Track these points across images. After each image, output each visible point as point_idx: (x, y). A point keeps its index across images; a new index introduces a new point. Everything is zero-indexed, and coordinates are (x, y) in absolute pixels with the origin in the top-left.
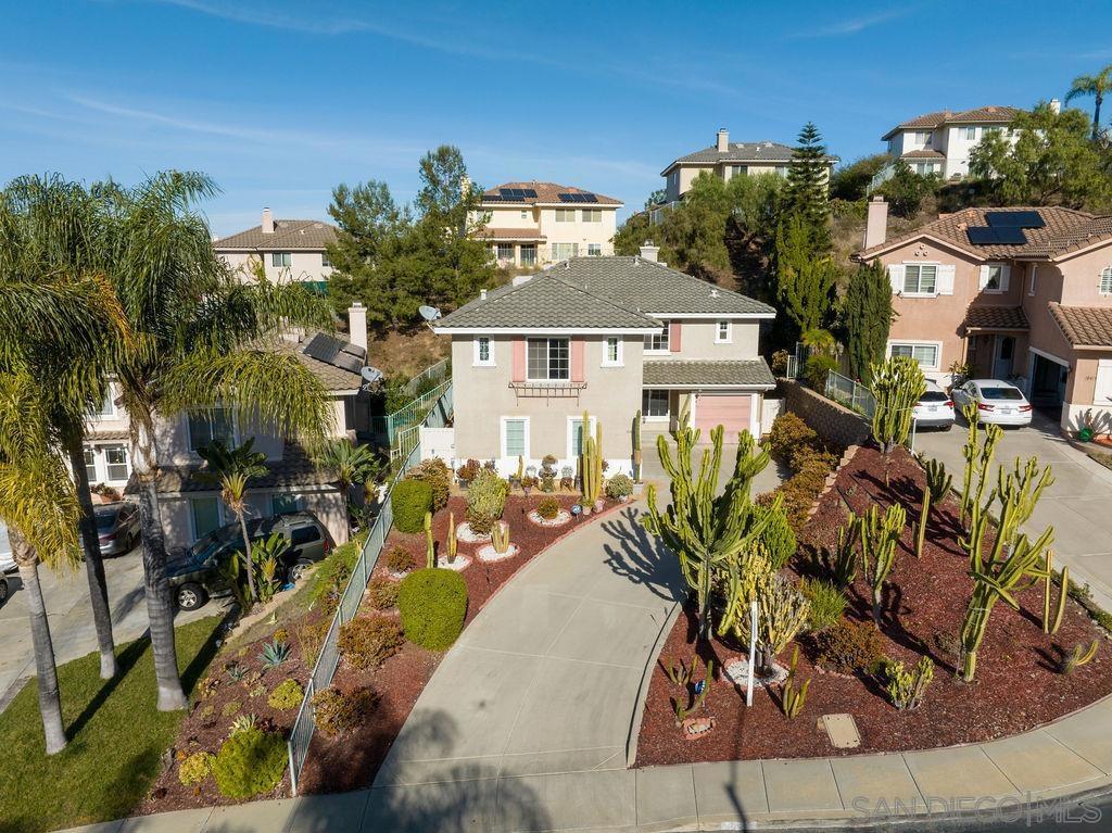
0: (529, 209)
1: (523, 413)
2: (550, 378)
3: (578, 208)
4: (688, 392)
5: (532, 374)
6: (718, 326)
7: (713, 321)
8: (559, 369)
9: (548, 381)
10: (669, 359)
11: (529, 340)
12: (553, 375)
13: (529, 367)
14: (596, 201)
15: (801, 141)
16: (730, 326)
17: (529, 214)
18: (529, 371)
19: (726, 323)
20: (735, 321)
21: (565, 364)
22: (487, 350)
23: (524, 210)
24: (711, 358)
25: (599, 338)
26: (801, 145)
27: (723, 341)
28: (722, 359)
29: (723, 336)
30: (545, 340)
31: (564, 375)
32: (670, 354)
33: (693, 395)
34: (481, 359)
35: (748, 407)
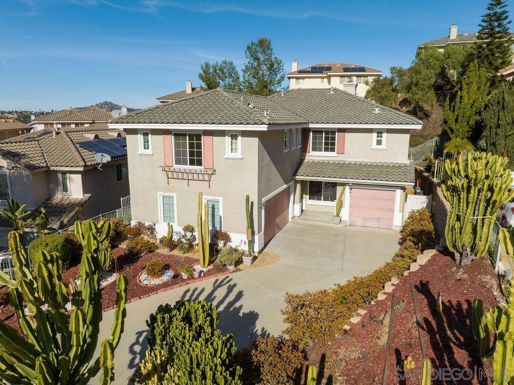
0: (325, 77)
1: (173, 191)
2: (190, 165)
3: (354, 75)
4: (344, 184)
5: (178, 162)
6: (375, 135)
7: (371, 131)
8: (197, 158)
9: (188, 167)
10: (335, 159)
11: (175, 135)
12: (192, 163)
13: (175, 156)
14: (365, 71)
15: (489, 9)
16: (384, 135)
17: (326, 80)
18: (176, 159)
19: (382, 133)
20: (389, 131)
21: (199, 154)
22: (148, 142)
23: (323, 78)
24: (368, 160)
25: (222, 133)
26: (489, 12)
27: (379, 147)
28: (378, 161)
29: (379, 142)
30: (185, 135)
31: (199, 163)
32: (336, 155)
33: (347, 188)
34: (145, 148)
35: (393, 200)
